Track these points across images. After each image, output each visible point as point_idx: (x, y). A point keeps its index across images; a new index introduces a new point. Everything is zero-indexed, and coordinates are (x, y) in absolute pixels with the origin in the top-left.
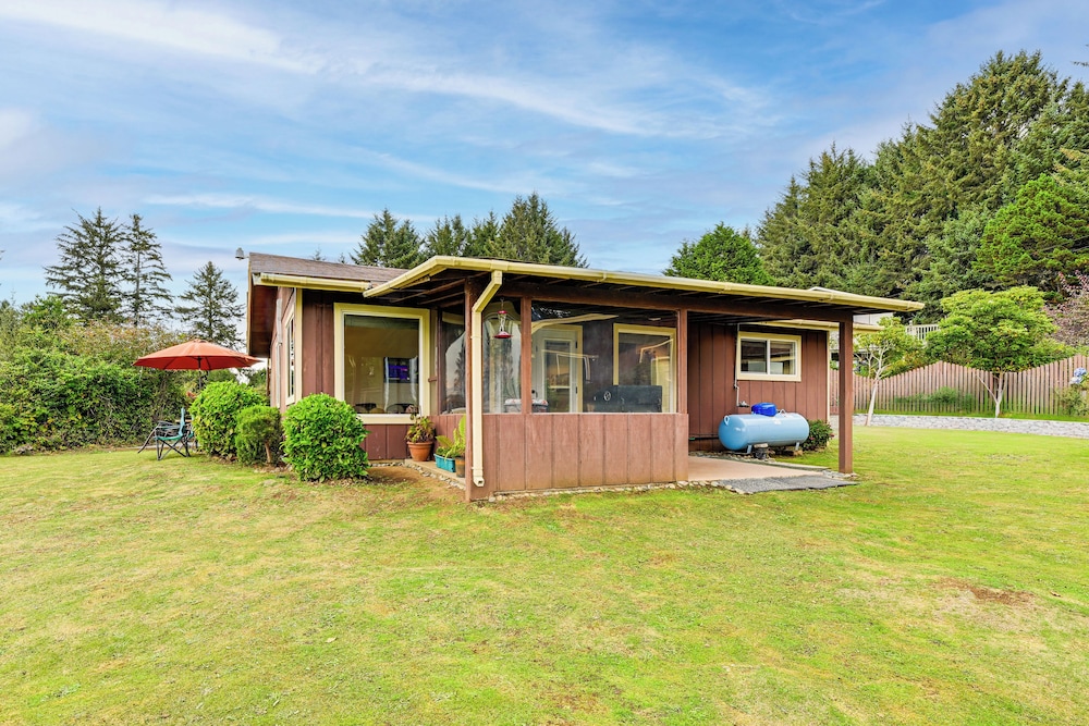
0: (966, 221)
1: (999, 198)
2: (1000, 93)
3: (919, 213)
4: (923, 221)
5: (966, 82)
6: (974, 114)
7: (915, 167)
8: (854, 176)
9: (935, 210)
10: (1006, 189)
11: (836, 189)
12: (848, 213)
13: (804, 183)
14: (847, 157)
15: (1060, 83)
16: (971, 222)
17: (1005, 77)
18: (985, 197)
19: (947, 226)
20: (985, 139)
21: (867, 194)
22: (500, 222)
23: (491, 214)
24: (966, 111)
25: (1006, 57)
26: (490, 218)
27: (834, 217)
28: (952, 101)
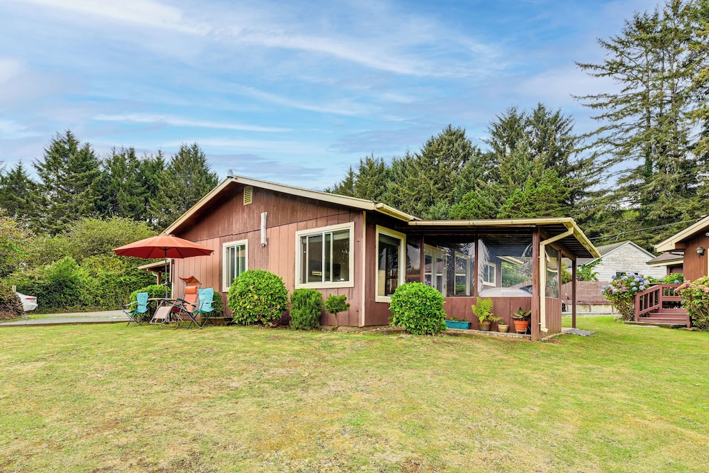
0: (439, 208)
1: (453, 199)
2: (451, 146)
3: (416, 200)
4: (419, 204)
5: (436, 136)
6: (442, 153)
7: (416, 174)
8: (384, 173)
9: (424, 200)
10: (456, 195)
11: (375, 178)
12: (381, 193)
13: (357, 172)
14: (380, 162)
15: (472, 147)
16: (442, 209)
17: (454, 137)
18: (447, 197)
19: (432, 209)
20: (446, 167)
21: (390, 185)
22: (168, 160)
23: (160, 151)
24: (437, 151)
25: (452, 128)
26: (159, 155)
27: (374, 194)
28: (430, 145)
